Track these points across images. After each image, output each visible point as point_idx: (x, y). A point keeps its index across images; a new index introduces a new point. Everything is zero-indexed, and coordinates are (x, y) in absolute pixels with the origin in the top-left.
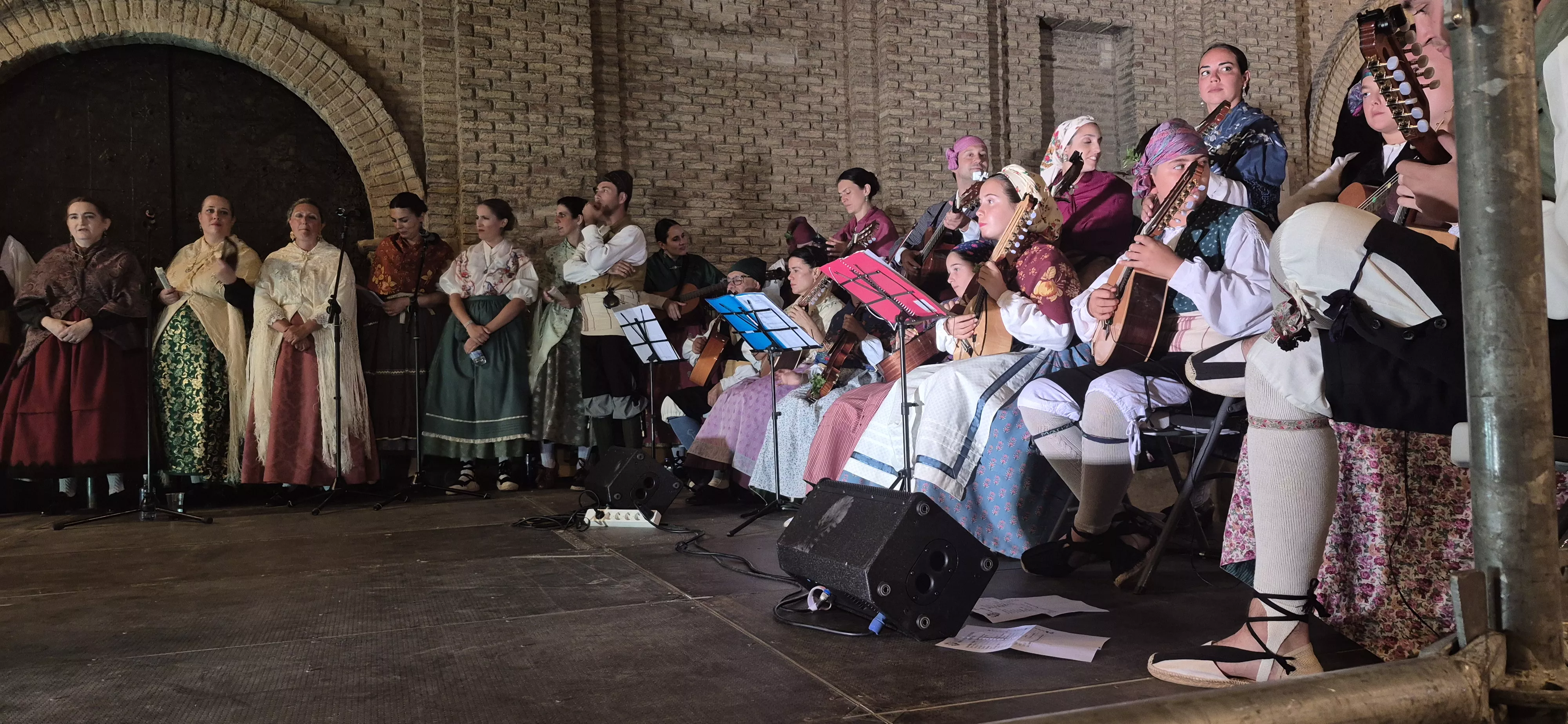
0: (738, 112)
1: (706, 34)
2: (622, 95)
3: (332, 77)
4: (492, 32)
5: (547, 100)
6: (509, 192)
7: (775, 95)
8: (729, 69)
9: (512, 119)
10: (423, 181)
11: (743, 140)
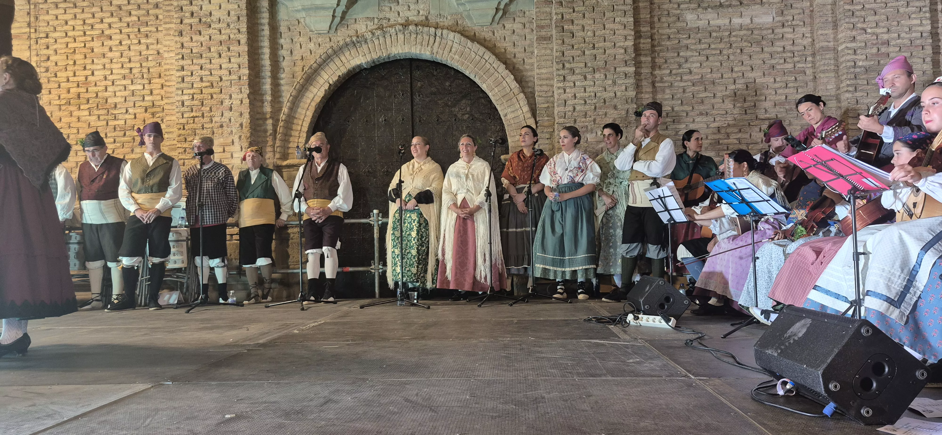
0: (732, 57)
1: (709, 10)
2: (653, 55)
3: (488, 66)
4: (574, 28)
5: (606, 65)
6: (583, 122)
7: (758, 43)
8: (726, 30)
9: (585, 78)
10: (536, 120)
11: (735, 75)
